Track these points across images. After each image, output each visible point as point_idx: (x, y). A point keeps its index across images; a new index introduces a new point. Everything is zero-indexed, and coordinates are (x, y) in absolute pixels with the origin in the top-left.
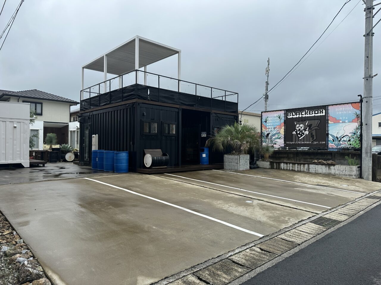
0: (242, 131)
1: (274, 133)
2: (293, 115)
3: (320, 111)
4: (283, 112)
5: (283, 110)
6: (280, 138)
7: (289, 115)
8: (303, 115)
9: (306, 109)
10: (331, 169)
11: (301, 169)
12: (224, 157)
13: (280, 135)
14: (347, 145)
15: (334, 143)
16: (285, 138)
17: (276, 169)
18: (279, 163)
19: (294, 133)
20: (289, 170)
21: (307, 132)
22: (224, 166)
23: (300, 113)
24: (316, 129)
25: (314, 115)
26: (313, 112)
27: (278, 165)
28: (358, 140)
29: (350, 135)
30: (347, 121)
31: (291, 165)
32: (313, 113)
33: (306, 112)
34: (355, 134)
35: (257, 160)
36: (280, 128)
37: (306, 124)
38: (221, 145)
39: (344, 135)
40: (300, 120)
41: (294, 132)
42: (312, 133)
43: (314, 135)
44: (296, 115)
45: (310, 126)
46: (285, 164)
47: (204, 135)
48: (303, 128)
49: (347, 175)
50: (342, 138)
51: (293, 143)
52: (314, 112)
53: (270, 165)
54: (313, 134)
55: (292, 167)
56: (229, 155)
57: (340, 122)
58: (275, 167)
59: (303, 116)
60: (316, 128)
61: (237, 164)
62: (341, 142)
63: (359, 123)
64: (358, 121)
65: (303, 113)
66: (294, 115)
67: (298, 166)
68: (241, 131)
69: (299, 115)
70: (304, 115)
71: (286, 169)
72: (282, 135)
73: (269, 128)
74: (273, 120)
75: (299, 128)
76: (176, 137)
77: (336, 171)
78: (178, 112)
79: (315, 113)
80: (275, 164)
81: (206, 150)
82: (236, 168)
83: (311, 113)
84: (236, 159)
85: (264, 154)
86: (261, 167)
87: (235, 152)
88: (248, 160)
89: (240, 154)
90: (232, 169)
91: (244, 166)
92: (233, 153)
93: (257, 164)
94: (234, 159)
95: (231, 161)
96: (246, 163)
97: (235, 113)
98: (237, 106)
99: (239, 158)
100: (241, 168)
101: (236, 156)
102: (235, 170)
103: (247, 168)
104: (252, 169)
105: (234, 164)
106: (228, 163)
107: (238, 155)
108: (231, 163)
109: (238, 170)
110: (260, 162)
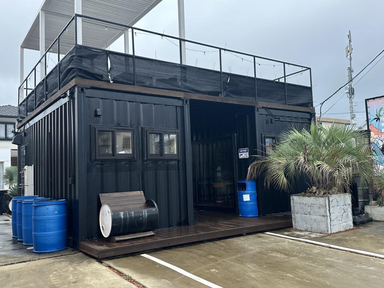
0: (329, 140)
12: (292, 201)
22: (293, 222)
35: (367, 203)
38: (283, 176)
47: (244, 155)
56: (303, 196)
61: (324, 219)
68: (326, 140)
76: (178, 161)
78: (182, 108)
81: (250, 186)
82: (323, 227)
84: (320, 205)
85: (381, 189)
86: (378, 219)
87: (317, 189)
88: (348, 205)
89: (329, 193)
90: (311, 230)
91: (341, 220)
92: (313, 192)
93: (365, 213)
94: (315, 207)
95: (309, 210)
96: (344, 215)
97: (308, 106)
98: (310, 92)
99: (328, 202)
100: (333, 225)
101: (321, 198)
102: (321, 232)
103: (347, 226)
104: (360, 227)
105: (316, 217)
106: (302, 215)
107: (323, 196)
108: (310, 214)
109: (327, 231)
110: (372, 207)
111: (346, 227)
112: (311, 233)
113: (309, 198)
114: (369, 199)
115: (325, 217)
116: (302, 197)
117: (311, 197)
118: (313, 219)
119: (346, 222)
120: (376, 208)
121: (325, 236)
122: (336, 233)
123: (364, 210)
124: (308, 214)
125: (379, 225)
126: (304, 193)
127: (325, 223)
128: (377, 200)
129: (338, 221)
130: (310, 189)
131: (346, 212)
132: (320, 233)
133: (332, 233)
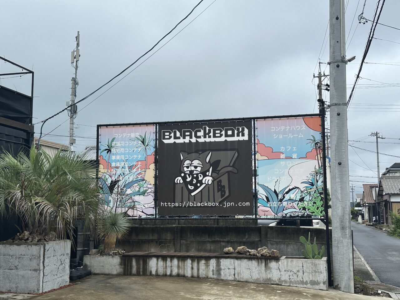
0: (52, 171)
1: (131, 180)
2: (175, 138)
3: (238, 130)
4: (152, 129)
5: (153, 124)
6: (143, 193)
7: (166, 137)
8: (200, 137)
9: (205, 124)
10: (270, 268)
11: (201, 271)
13: (145, 186)
14: (298, 210)
15: (268, 205)
16: (156, 192)
17: (138, 274)
18: (145, 259)
19: (179, 180)
20: (171, 275)
21: (208, 180)
23: (193, 133)
24: (228, 172)
25: (224, 140)
26: (221, 131)
27: (141, 262)
28: (320, 197)
29: (302, 187)
30: (295, 156)
31: (175, 261)
32: (221, 135)
33: (207, 132)
34: (312, 184)
35: (86, 252)
36: (147, 167)
37: (207, 160)
39: (291, 187)
40: (194, 151)
41: (180, 178)
42: (220, 181)
43: (224, 187)
44: (184, 138)
45: (215, 164)
46: (160, 260)
48: (199, 169)
49: (306, 283)
50: (287, 193)
51: (177, 205)
52: (223, 132)
53: (121, 264)
54: (222, 184)
55: (178, 267)
56: (11, 244)
57: (281, 157)
58: (134, 270)
59: (198, 140)
60: (230, 169)
61: (35, 274)
62: (285, 204)
63: (320, 161)
64: (319, 155)
65: (199, 134)
66: (179, 138)
67: (192, 264)
69: (191, 137)
70: (202, 137)
71: (161, 274)
72: (149, 186)
73: (117, 168)
74: (129, 147)
75: (189, 169)
77: (282, 273)
79: (227, 135)
80: (134, 263)
82: (32, 285)
83: (217, 135)
84: (33, 256)
85: (104, 235)
86: (98, 272)
87: (30, 234)
88: (66, 255)
89: (45, 240)
90: (16, 290)
91: (57, 275)
92: (24, 239)
93: (84, 265)
94: (26, 258)
95: (17, 263)
96: (61, 267)
97: (24, 122)
98: (29, 103)
99: (43, 252)
100: (46, 282)
101: (34, 246)
102: (30, 293)
103: (63, 282)
104: (77, 283)
105: (25, 272)
106: (6, 270)
107: (38, 243)
108: (17, 269)
109: (38, 290)
110: (93, 257)
111: (60, 284)
112: (16, 294)
113: (19, 247)
114: (89, 247)
115: (37, 272)
116: (8, 246)
117: (21, 246)
118: (21, 276)
119: (61, 277)
120: (96, 258)
121: (35, 297)
122: (49, 292)
123: (83, 261)
124: (15, 268)
125: (99, 279)
126: (12, 241)
127: (36, 279)
128: (99, 248)
129: (52, 276)
130: (20, 235)
131: (63, 264)
132: (28, 294)
133: (44, 292)
